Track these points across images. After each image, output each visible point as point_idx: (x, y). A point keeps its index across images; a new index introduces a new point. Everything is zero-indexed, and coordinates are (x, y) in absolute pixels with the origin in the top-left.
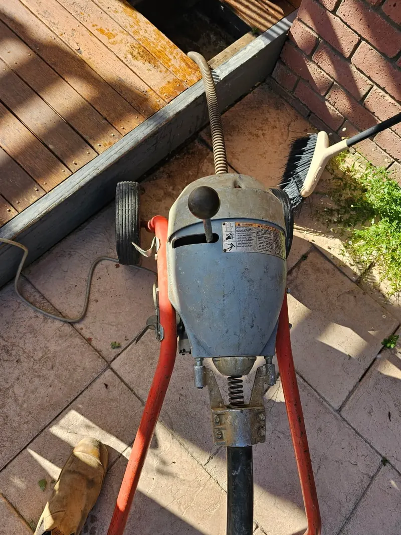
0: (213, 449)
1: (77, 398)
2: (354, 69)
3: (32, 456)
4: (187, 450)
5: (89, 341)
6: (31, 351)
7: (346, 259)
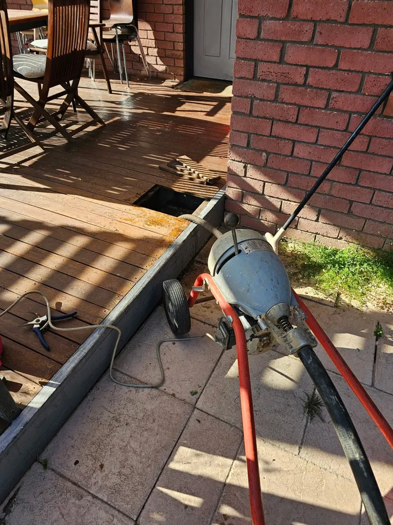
0: (298, 441)
1: (180, 437)
2: (268, 197)
3: (162, 492)
4: (279, 447)
5: (173, 395)
6: (134, 414)
7: (321, 296)
